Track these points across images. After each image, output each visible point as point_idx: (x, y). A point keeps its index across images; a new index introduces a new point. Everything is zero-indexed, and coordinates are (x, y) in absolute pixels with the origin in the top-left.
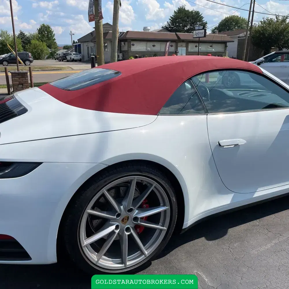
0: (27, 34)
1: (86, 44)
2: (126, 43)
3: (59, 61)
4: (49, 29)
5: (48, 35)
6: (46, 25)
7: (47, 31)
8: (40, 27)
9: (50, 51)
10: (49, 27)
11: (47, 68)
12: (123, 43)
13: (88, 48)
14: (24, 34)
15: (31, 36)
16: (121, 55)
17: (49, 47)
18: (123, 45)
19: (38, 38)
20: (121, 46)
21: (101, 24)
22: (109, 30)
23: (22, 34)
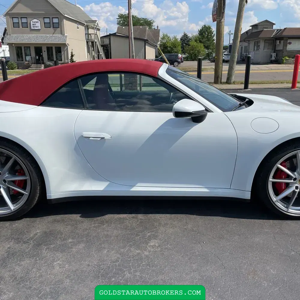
0: (190, 35)
2: (282, 41)
3: (211, 62)
4: (209, 30)
5: (207, 36)
6: (207, 26)
7: (208, 32)
8: (201, 28)
9: (207, 51)
10: (210, 28)
11: (190, 69)
12: (278, 41)
13: (242, 48)
14: (187, 36)
15: (193, 38)
16: (274, 55)
17: (207, 47)
18: (278, 43)
19: (198, 39)
20: (275, 45)
21: (223, 23)
22: (267, 28)
23: (185, 35)
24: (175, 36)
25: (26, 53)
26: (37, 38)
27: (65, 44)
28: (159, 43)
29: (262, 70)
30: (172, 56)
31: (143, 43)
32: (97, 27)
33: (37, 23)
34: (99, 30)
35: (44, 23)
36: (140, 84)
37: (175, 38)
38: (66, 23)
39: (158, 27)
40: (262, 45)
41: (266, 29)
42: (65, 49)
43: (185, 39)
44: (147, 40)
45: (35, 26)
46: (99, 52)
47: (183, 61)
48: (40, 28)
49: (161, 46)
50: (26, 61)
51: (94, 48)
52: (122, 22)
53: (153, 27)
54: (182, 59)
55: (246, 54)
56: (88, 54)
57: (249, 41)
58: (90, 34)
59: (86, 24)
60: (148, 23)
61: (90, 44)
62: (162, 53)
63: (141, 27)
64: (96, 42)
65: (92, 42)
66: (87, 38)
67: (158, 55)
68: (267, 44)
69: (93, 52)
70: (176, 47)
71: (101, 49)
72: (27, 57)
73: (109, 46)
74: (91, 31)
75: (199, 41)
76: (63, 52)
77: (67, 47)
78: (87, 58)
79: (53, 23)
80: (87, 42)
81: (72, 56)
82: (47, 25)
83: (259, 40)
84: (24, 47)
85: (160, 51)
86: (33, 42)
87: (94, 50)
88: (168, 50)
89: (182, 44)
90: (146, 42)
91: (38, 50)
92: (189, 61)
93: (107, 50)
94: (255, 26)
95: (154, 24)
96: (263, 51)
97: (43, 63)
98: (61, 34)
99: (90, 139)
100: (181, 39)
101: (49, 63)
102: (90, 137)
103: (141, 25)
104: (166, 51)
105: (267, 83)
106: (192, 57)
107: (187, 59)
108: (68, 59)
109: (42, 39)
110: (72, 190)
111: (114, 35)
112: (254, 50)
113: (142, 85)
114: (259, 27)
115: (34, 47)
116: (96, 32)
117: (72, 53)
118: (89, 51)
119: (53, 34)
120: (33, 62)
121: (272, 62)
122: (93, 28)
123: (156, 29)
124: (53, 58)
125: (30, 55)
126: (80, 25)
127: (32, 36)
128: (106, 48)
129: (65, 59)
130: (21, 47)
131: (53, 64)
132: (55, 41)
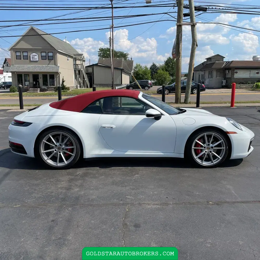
0: (157, 65)
1: (198, 72)
2: (230, 71)
5: (172, 66)
6: (171, 58)
7: (172, 63)
8: (167, 60)
9: (171, 78)
12: (227, 71)
13: (199, 75)
14: (155, 65)
15: (160, 67)
16: (224, 81)
17: (172, 75)
18: (227, 73)
19: (164, 68)
20: (225, 74)
21: (180, 60)
22: (219, 60)
23: (154, 65)
24: (146, 66)
25: (26, 79)
26: (35, 67)
27: (58, 72)
28: (133, 71)
29: (215, 93)
30: (144, 82)
31: (120, 72)
32: (83, 59)
33: (35, 56)
34: (84, 61)
35: (41, 56)
36: (121, 103)
37: (146, 67)
38: (59, 56)
39: (131, 59)
40: (214, 73)
41: (217, 62)
42: (57, 77)
43: (154, 68)
44: (123, 69)
45: (34, 58)
46: (84, 78)
47: (152, 86)
48: (38, 60)
49: (134, 73)
50: (25, 85)
51: (80, 76)
52: (102, 54)
53: (128, 59)
54: (151, 84)
55: (203, 81)
57: (205, 70)
58: (78, 65)
59: (74, 56)
60: (124, 55)
61: (77, 72)
62: (136, 80)
63: (118, 59)
64: (82, 71)
65: (79, 71)
66: (75, 67)
67: (131, 81)
68: (219, 73)
69: (79, 78)
70: (146, 75)
71: (86, 76)
72: (26, 82)
73: (92, 74)
74: (78, 62)
75: (165, 70)
76: (56, 79)
77: (58, 75)
78: (74, 83)
79: (48, 56)
80: (75, 71)
81: (63, 82)
82: (43, 58)
83: (212, 70)
84: (24, 74)
85: (133, 78)
86: (31, 70)
87: (80, 77)
88: (140, 77)
89: (151, 72)
90: (122, 70)
91: (36, 76)
92: (157, 85)
93: (91, 77)
94: (208, 59)
95: (128, 56)
96: (216, 78)
97: (39, 87)
98: (55, 65)
99: (106, 128)
100: (151, 68)
101: (44, 87)
102: (105, 127)
103: (119, 57)
104: (139, 77)
105: (214, 103)
106: (159, 82)
107: (155, 84)
108: (59, 84)
109: (39, 68)
110: (97, 153)
111: (96, 65)
112: (209, 77)
113: (122, 104)
114: (213, 60)
115: (33, 75)
116: (82, 63)
117: (63, 79)
118: (76, 78)
119: (48, 65)
120: (31, 86)
121: (223, 87)
122: (79, 60)
123: (130, 60)
124: (47, 83)
125: (29, 81)
126: (69, 57)
127: (31, 66)
128: (90, 75)
129: (57, 85)
130: (22, 75)
131: (48, 88)
132: (50, 70)
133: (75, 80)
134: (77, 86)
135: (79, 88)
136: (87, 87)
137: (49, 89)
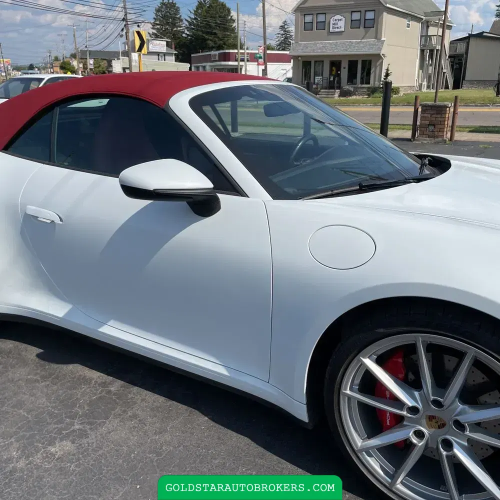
25: (316, 71)
26: (336, 45)
27: (379, 54)
33: (339, 22)
35: (351, 21)
38: (386, 17)
42: (378, 64)
45: (336, 26)
48: (343, 29)
50: (314, 83)
56: (421, 71)
58: (430, 36)
59: (424, 18)
61: (427, 53)
64: (438, 50)
65: (432, 51)
66: (423, 43)
69: (430, 68)
71: (446, 63)
72: (316, 77)
73: (464, 56)
74: (432, 31)
76: (374, 69)
77: (380, 61)
78: (416, 79)
79: (365, 20)
80: (422, 51)
81: (387, 75)
82: (354, 25)
84: (315, 62)
86: (329, 52)
87: (432, 64)
91: (335, 64)
93: (460, 64)
97: (339, 88)
98: (376, 38)
101: (348, 87)
108: (379, 80)
109: (343, 47)
111: (479, 35)
113: (456, 129)
115: (330, 61)
117: (388, 70)
118: (421, 67)
119: (363, 39)
120: (325, 85)
122: (436, 25)
125: (322, 75)
126: (413, 20)
127: (329, 43)
128: (459, 60)
129: (375, 81)
130: (310, 62)
131: (356, 89)
132: (364, 49)
133: (419, 72)
134: (421, 86)
135: (424, 90)
136: (447, 87)
137: (357, 91)
